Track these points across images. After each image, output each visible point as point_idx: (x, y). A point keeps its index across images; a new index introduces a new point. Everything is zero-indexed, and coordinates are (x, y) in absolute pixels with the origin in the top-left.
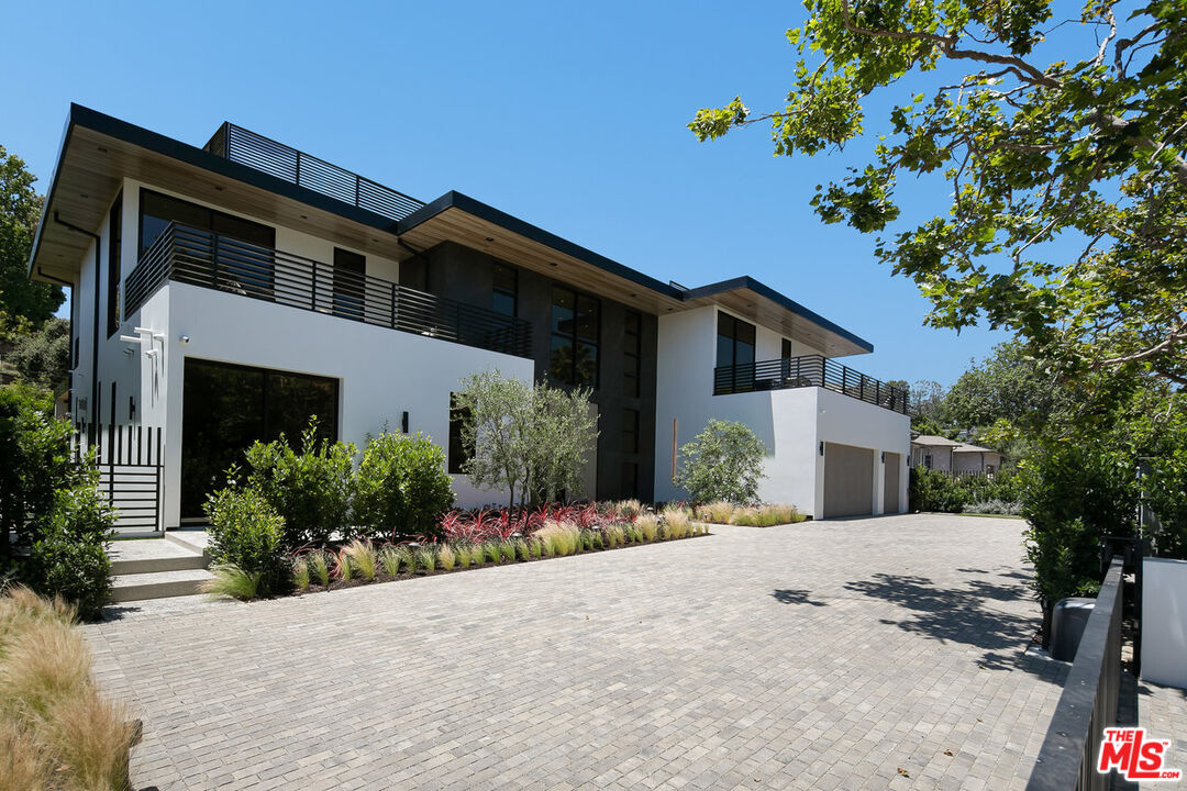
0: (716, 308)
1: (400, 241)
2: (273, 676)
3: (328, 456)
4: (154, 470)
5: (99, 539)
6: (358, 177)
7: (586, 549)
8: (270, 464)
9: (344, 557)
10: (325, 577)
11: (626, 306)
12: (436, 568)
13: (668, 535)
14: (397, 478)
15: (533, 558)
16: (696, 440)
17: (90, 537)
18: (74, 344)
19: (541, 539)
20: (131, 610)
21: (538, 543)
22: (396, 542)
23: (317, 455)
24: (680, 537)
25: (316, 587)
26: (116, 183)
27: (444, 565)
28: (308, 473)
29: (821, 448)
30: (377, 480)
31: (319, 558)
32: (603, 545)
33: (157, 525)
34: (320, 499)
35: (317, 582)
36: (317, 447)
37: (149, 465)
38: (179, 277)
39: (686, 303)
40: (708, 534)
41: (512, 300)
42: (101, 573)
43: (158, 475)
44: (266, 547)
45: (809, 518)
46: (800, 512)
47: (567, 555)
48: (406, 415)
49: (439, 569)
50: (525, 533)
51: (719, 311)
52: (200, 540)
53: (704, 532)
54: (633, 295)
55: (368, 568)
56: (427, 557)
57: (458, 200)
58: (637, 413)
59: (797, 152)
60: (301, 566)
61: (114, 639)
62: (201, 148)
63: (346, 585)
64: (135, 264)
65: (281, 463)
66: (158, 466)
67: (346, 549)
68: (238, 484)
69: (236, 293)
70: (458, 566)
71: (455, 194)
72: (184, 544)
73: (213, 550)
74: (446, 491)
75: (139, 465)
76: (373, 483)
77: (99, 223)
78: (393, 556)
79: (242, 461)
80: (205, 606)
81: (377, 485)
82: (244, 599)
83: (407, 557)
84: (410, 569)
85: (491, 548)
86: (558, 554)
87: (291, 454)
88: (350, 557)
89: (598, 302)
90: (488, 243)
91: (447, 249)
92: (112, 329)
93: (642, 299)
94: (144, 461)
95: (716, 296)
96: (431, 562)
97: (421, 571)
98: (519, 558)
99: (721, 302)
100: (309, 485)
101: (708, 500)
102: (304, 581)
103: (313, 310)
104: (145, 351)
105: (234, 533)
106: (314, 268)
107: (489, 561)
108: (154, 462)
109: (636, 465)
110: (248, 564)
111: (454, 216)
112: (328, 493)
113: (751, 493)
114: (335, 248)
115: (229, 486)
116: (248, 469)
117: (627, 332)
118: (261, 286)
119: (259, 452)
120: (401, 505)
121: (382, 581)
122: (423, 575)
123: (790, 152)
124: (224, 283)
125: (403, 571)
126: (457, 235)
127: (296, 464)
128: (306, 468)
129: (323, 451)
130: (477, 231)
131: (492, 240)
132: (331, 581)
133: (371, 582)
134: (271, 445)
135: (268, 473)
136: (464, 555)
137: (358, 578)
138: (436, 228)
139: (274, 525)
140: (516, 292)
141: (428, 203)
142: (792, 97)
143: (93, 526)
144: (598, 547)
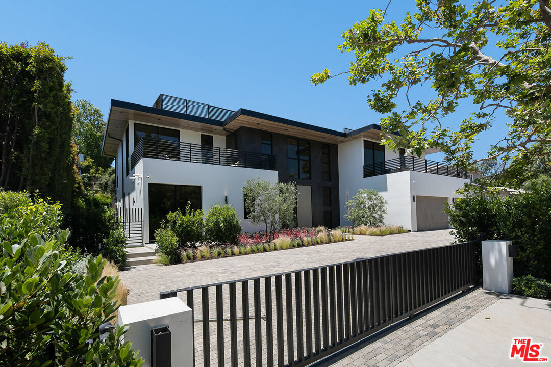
0: (363, 139)
1: (224, 128)
2: (168, 285)
3: (194, 215)
4: (141, 223)
5: (123, 246)
6: (209, 106)
7: (294, 246)
8: (175, 219)
9: (198, 251)
10: (192, 258)
11: (322, 142)
12: (232, 254)
13: (333, 240)
14: (219, 222)
15: (271, 250)
16: (353, 199)
17: (120, 245)
18: (116, 178)
19: (275, 243)
20: (134, 268)
21: (273, 245)
22: (218, 245)
23: (190, 215)
24: (339, 241)
25: (189, 261)
26: (127, 122)
27: (235, 253)
28: (187, 222)
29: (414, 199)
30: (212, 223)
31: (190, 251)
32: (301, 245)
33: (142, 242)
34: (192, 230)
35: (189, 259)
36: (190, 212)
37: (139, 222)
38: (146, 156)
39: (349, 138)
40: (353, 240)
41: (270, 146)
42: (124, 257)
43: (142, 225)
44: (172, 247)
45: (409, 231)
46: (404, 229)
47: (286, 249)
48: (226, 197)
49: (233, 254)
50: (268, 242)
51: (364, 140)
52: (154, 246)
53: (351, 238)
54: (324, 138)
55: (206, 254)
56: (229, 250)
57: (244, 112)
58: (330, 188)
59: (359, 83)
60: (184, 254)
61: (127, 276)
62: (152, 106)
63: (199, 261)
64: (134, 150)
65: (179, 218)
66: (142, 222)
67: (200, 248)
68: (164, 227)
69: (165, 159)
70: (240, 254)
71: (242, 109)
72: (150, 248)
73: (157, 250)
74: (237, 226)
75: (136, 222)
76: (210, 224)
77: (122, 136)
78: (216, 250)
79: (166, 218)
80: (154, 267)
81: (211, 225)
82: (166, 265)
83: (221, 250)
84: (223, 255)
85: (254, 247)
86: (282, 249)
87: (181, 216)
88: (201, 251)
89: (308, 142)
90: (258, 125)
91: (243, 130)
92: (128, 174)
93: (329, 138)
94: (137, 221)
95: (362, 133)
96: (230, 252)
97: (227, 255)
98: (265, 250)
99: (365, 136)
100: (188, 226)
101: (359, 225)
102: (185, 259)
103: (191, 162)
104: (137, 182)
105: (162, 243)
106: (190, 146)
107: (253, 252)
108: (140, 221)
109: (331, 211)
110: (167, 253)
111: (242, 117)
112: (194, 228)
113: (381, 221)
114: (202, 135)
115: (161, 228)
116: (168, 221)
117: (323, 153)
118: (175, 154)
119: (171, 215)
120: (221, 232)
121: (212, 259)
122: (227, 257)
123: (355, 84)
124: (160, 156)
125: (219, 255)
126: (245, 124)
127: (183, 219)
128: (186, 220)
129: (192, 214)
130: (253, 121)
131: (259, 124)
132: (194, 259)
133: (209, 259)
134: (175, 213)
135: (175, 223)
136: (243, 250)
137: (203, 258)
138: (237, 122)
139: (175, 240)
140: (272, 143)
141: (236, 111)
142: (352, 64)
143: (121, 242)
144: (299, 246)
